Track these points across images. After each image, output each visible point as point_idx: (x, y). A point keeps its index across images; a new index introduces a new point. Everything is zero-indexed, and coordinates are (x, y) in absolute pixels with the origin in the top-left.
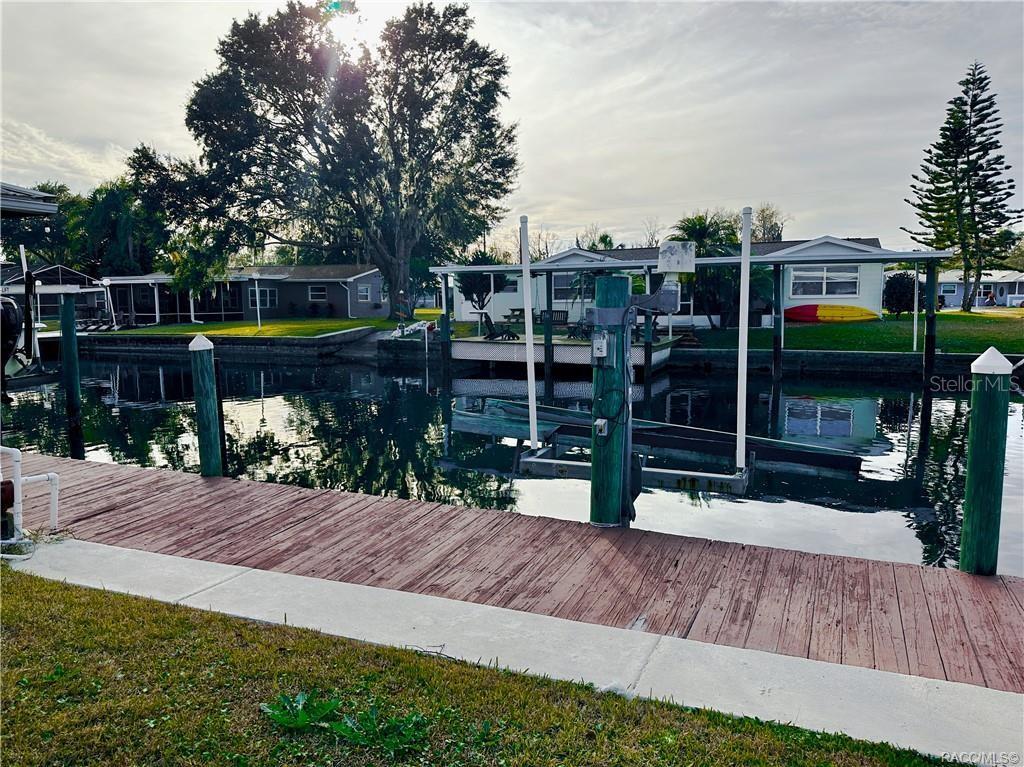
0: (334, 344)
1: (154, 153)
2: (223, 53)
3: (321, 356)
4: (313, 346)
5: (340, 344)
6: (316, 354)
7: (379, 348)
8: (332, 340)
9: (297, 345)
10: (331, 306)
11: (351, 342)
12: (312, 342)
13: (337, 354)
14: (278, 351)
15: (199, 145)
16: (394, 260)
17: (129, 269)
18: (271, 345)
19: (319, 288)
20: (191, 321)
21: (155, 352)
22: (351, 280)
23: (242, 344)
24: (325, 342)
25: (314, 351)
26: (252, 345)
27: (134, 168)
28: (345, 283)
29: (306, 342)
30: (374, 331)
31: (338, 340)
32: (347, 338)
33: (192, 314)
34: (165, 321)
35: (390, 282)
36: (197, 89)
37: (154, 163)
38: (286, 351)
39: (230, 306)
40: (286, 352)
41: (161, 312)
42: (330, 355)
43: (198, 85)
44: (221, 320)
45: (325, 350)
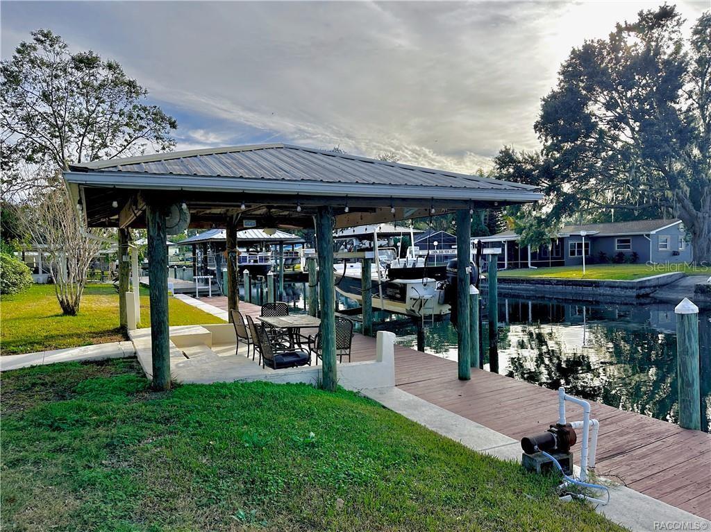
0: (650, 287)
1: (513, 152)
2: (563, 73)
3: (638, 296)
4: (632, 288)
5: (655, 287)
6: (635, 294)
7: (695, 292)
8: (647, 284)
9: (618, 287)
10: (635, 255)
11: (664, 285)
12: (630, 285)
13: (651, 295)
14: (601, 292)
15: (541, 142)
16: (700, 214)
17: (481, 231)
18: (595, 287)
19: (624, 241)
20: (528, 267)
21: (508, 289)
22: (654, 232)
23: (573, 285)
24: (642, 286)
25: (633, 293)
26: (580, 285)
27: (499, 164)
28: (648, 235)
29: (626, 285)
30: (684, 276)
31: (653, 283)
32: (661, 282)
33: (529, 262)
34: (511, 267)
35: (695, 234)
36: (543, 103)
37: (513, 159)
38: (608, 291)
39: (554, 256)
40: (608, 293)
41: (508, 260)
42: (647, 296)
43: (544, 100)
44: (549, 266)
45: (643, 291)
